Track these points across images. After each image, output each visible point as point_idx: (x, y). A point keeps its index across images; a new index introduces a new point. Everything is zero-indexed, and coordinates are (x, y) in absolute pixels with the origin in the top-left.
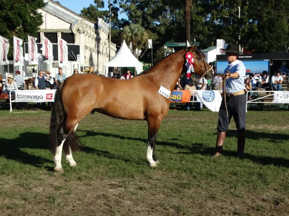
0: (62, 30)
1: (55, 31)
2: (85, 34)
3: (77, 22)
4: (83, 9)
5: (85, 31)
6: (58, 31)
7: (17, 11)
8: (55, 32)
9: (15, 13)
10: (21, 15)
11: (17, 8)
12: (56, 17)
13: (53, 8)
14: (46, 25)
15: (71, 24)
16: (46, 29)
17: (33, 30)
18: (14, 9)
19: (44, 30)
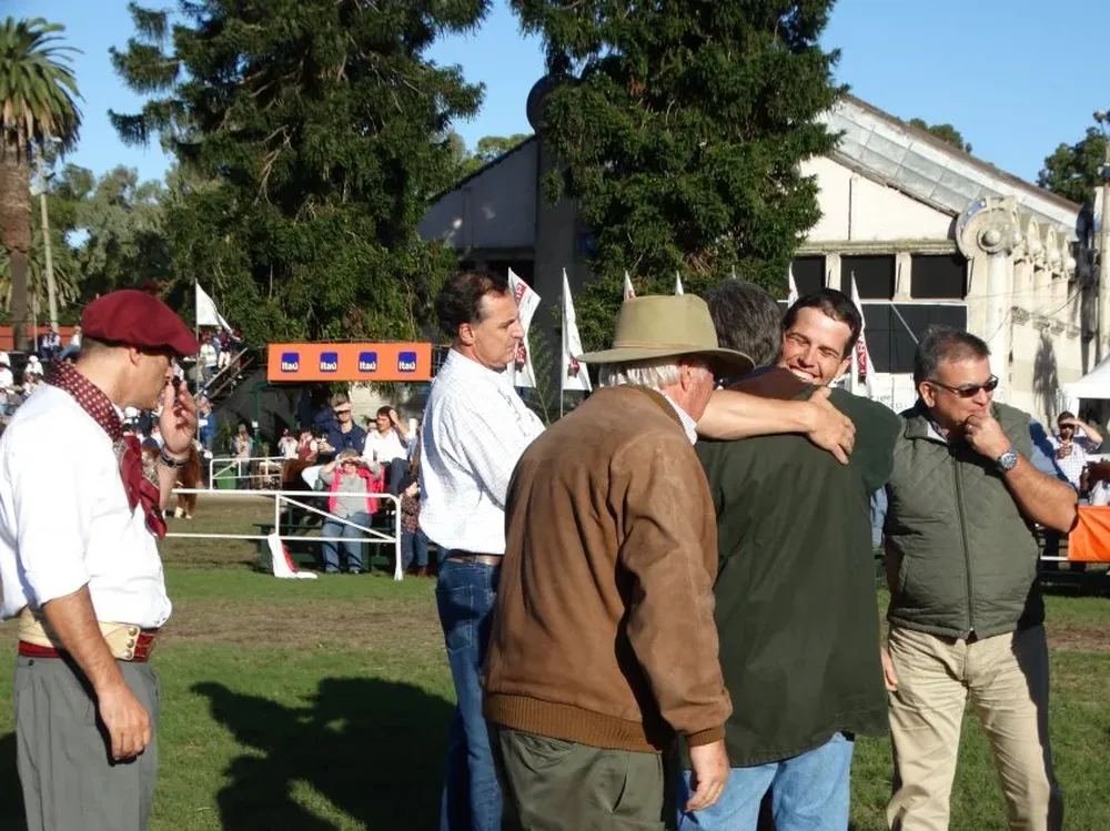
0: (915, 242)
1: (886, 246)
2: (1012, 258)
3: (980, 205)
4: (1057, 151)
5: (1014, 246)
6: (898, 247)
7: (713, 173)
8: (885, 252)
9: (705, 181)
10: (729, 187)
11: (712, 161)
12: (891, 190)
13: (903, 152)
14: (850, 227)
15: (956, 217)
16: (848, 243)
17: (774, 249)
18: (705, 165)
19: (842, 244)
